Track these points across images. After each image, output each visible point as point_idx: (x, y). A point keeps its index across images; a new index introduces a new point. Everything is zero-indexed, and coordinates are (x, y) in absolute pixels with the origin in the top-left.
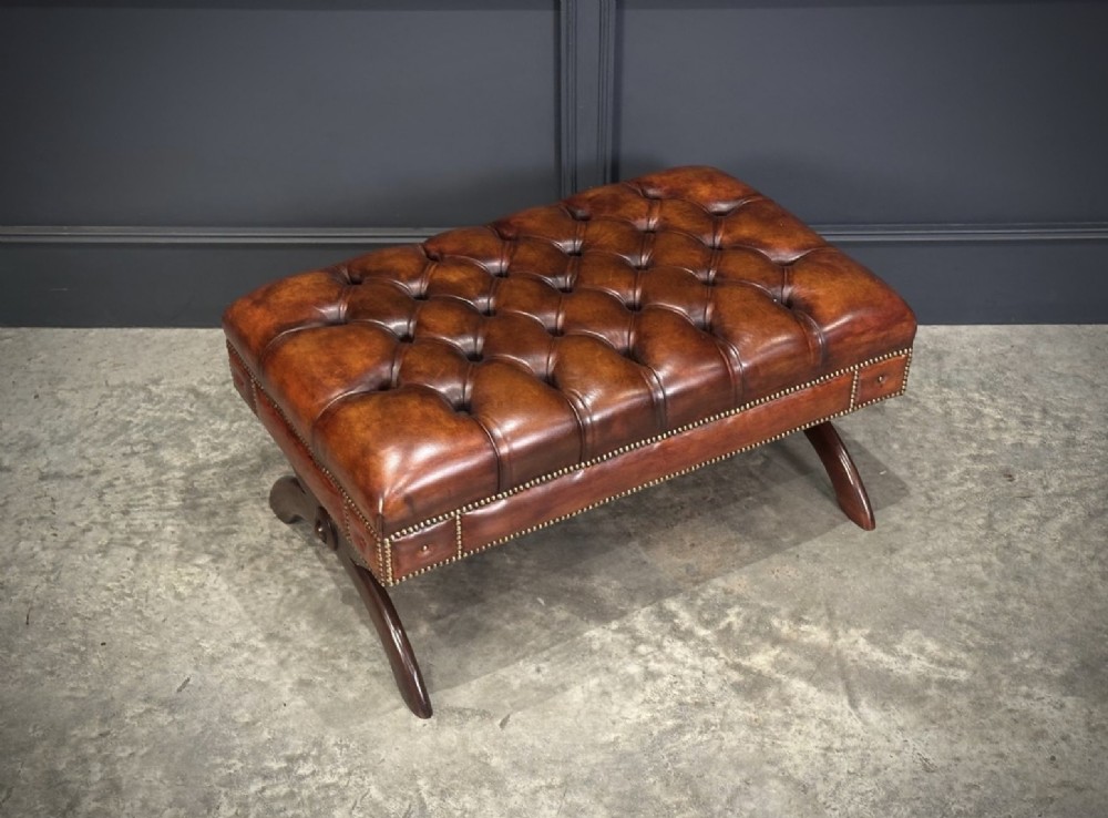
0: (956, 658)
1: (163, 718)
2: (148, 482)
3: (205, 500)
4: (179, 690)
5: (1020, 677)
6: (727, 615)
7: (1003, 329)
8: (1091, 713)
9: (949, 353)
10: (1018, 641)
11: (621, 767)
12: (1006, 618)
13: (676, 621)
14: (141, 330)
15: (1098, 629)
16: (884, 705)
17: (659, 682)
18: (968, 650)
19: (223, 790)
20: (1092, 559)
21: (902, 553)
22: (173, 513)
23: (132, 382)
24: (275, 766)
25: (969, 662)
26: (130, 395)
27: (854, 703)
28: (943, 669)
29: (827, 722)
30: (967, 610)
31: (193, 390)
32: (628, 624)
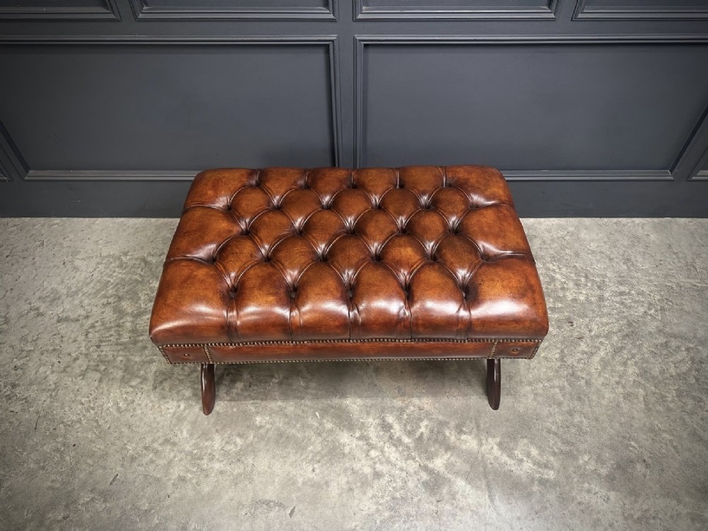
0: (548, 461)
1: (99, 506)
2: (112, 324)
3: (141, 338)
4: (111, 484)
5: (584, 476)
6: (420, 427)
7: (562, 221)
8: (624, 504)
9: (536, 237)
10: (582, 447)
12: (573, 430)
13: (392, 431)
14: (122, 219)
15: (624, 437)
16: (508, 499)
17: (381, 480)
18: (554, 454)
20: (618, 383)
21: (516, 379)
22: (122, 347)
23: (114, 254)
25: (556, 464)
26: (111, 263)
27: (491, 498)
28: (540, 470)
29: (477, 513)
30: (552, 423)
31: (144, 260)
32: (365, 434)
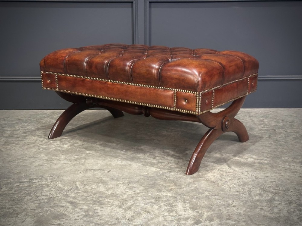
0: (263, 159)
5: (285, 162)
9: (251, 112)
11: (149, 179)
12: (279, 152)
13: (169, 153)
16: (240, 167)
17: (163, 163)
18: (267, 157)
19: (5, 185)
24: (25, 180)
25: (268, 159)
27: (229, 167)
28: (259, 161)
29: (221, 170)
30: (265, 151)
31: (18, 119)
32: (153, 154)
